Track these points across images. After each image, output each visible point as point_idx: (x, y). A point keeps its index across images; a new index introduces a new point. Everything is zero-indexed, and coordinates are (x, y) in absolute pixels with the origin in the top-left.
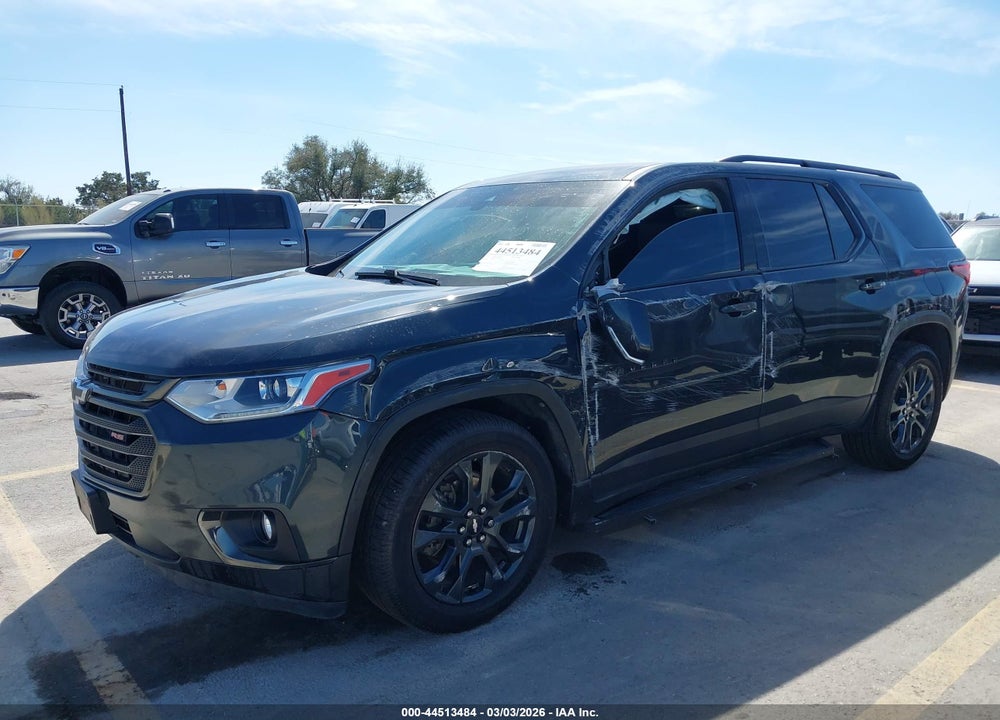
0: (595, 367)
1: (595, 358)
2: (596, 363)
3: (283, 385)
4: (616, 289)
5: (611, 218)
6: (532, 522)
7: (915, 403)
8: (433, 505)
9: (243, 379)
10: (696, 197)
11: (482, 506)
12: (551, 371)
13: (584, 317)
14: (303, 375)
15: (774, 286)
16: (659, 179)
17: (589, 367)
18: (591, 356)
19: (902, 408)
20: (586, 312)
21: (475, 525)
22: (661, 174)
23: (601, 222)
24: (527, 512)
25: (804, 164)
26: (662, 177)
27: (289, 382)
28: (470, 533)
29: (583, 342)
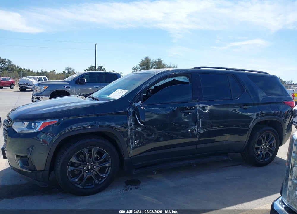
0: (133, 126)
1: (133, 123)
2: (133, 125)
3: (35, 124)
4: (140, 104)
5: (145, 84)
6: (110, 169)
7: (267, 145)
8: (73, 160)
9: (28, 122)
10: (181, 79)
11: (92, 162)
12: (117, 126)
13: (130, 111)
14: (40, 122)
15: (203, 106)
16: (165, 73)
17: (131, 125)
18: (132, 122)
19: (261, 146)
20: (131, 110)
21: (90, 167)
22: (166, 72)
23: (142, 85)
24: (107, 165)
25: (227, 69)
26: (166, 73)
27: (36, 123)
28: (88, 169)
29: (129, 118)
